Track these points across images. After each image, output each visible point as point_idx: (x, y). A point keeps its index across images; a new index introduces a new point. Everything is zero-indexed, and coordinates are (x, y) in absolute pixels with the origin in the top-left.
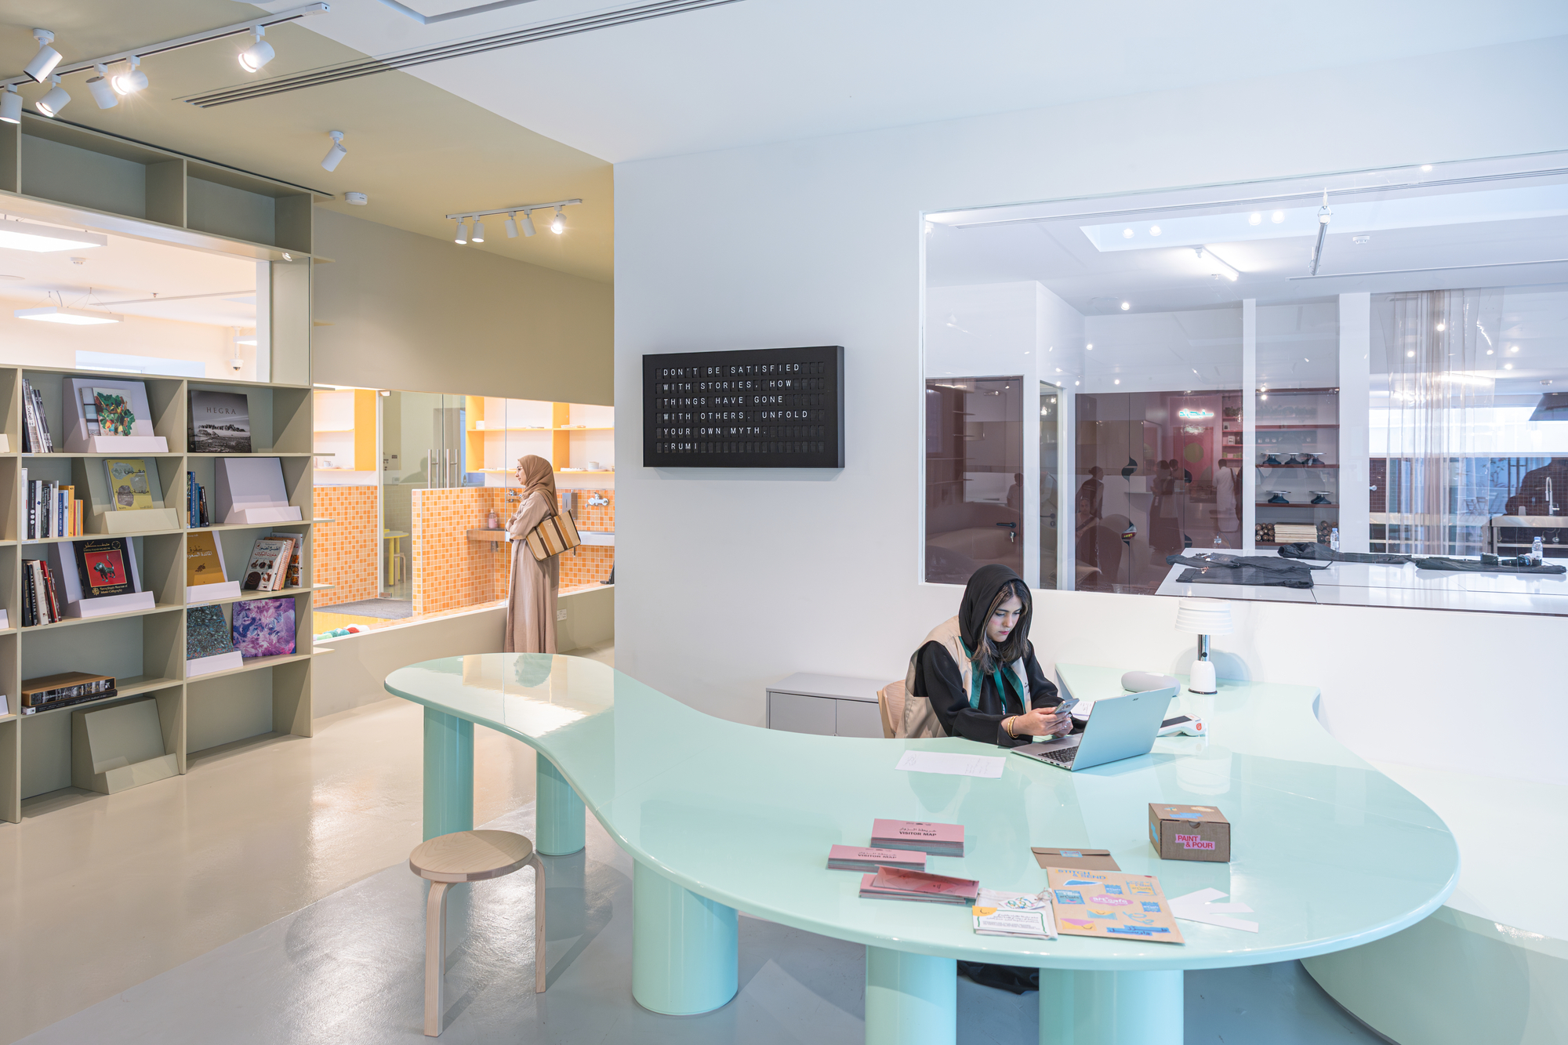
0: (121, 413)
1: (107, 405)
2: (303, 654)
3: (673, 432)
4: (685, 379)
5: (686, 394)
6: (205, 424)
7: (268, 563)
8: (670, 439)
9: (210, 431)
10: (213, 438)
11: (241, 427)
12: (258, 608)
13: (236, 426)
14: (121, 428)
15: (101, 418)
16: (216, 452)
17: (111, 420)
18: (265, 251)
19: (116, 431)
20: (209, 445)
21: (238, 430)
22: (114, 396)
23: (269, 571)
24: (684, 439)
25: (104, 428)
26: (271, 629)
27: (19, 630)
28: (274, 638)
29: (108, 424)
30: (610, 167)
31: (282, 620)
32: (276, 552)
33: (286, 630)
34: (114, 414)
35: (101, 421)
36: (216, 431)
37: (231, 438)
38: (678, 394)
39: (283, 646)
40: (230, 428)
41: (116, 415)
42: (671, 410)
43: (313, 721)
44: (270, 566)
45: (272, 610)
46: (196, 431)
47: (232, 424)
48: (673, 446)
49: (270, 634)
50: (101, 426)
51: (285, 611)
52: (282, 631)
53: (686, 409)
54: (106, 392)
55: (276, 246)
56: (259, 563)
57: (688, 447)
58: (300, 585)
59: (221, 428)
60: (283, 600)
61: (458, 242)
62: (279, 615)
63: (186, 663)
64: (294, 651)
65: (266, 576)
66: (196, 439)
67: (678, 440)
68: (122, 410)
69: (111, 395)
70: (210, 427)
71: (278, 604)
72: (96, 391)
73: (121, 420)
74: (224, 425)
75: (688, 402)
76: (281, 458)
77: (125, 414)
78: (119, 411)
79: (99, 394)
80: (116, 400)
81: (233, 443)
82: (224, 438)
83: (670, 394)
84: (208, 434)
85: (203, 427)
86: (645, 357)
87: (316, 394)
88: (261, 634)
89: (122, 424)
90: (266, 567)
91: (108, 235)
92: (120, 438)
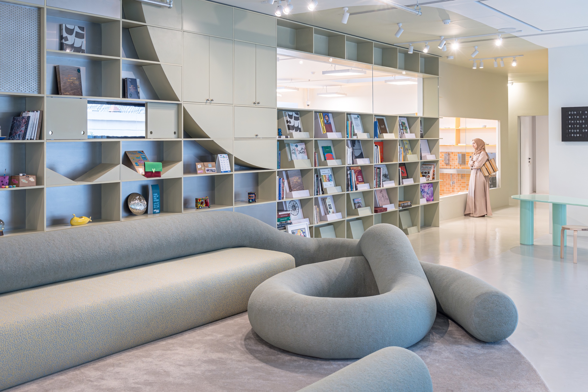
2: (436, 201)
3: (573, 131)
4: (577, 115)
5: (577, 119)
7: (427, 172)
8: (571, 133)
12: (424, 186)
14: (406, 131)
18: (422, 75)
22: (404, 122)
23: (429, 175)
24: (577, 133)
26: (427, 193)
27: (398, 186)
28: (428, 195)
30: (547, 49)
32: (430, 169)
33: (431, 193)
35: (403, 129)
38: (574, 119)
39: (430, 198)
42: (571, 124)
43: (440, 222)
44: (429, 173)
45: (427, 187)
48: (573, 135)
49: (427, 194)
50: (403, 131)
51: (431, 187)
53: (577, 124)
55: (425, 73)
56: (424, 172)
57: (578, 135)
58: (435, 179)
60: (430, 184)
61: (474, 68)
62: (429, 189)
63: (421, 200)
64: (433, 200)
65: (428, 176)
67: (574, 133)
71: (428, 185)
72: (401, 121)
73: (406, 129)
75: (578, 122)
76: (427, 140)
77: (406, 127)
83: (571, 119)
86: (562, 108)
87: (440, 119)
88: (425, 194)
90: (427, 173)
91: (367, 71)
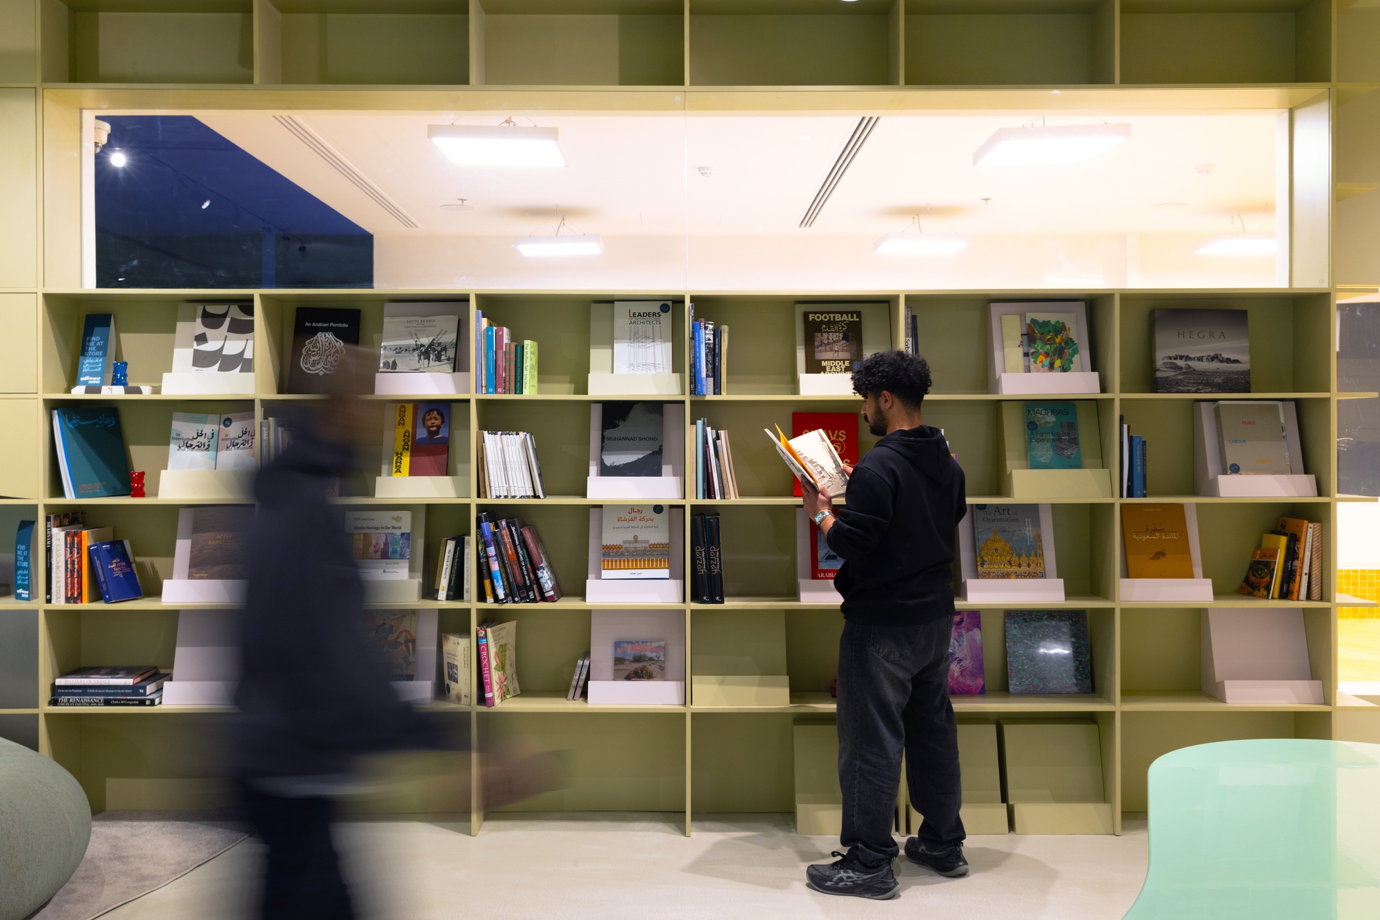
0: (1060, 343)
1: (1042, 334)
6: (1173, 354)
9: (1180, 363)
10: (1185, 373)
11: (1233, 357)
13: (1225, 356)
14: (1058, 363)
15: (1033, 350)
16: (1188, 392)
17: (1046, 353)
19: (1051, 367)
20: (1178, 383)
21: (1228, 361)
22: (1053, 322)
25: (1035, 362)
29: (1041, 358)
31: (965, 643)
33: (971, 658)
34: (1051, 344)
35: (1033, 354)
36: (1190, 363)
37: (1215, 373)
40: (1214, 358)
41: (1054, 346)
46: (1159, 363)
47: (1218, 353)
50: (1032, 360)
52: (966, 659)
54: (1041, 317)
59: (1200, 359)
66: (1159, 374)
68: (1062, 339)
69: (1049, 321)
70: (1181, 357)
72: (1030, 316)
73: (1060, 353)
74: (1205, 354)
76: (1296, 401)
77: (1067, 343)
78: (1058, 340)
79: (1034, 321)
80: (1055, 327)
81: (1219, 380)
82: (1203, 373)
84: (1179, 368)
85: (1170, 358)
89: (1060, 357)
92: (1057, 376)
